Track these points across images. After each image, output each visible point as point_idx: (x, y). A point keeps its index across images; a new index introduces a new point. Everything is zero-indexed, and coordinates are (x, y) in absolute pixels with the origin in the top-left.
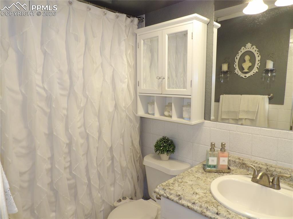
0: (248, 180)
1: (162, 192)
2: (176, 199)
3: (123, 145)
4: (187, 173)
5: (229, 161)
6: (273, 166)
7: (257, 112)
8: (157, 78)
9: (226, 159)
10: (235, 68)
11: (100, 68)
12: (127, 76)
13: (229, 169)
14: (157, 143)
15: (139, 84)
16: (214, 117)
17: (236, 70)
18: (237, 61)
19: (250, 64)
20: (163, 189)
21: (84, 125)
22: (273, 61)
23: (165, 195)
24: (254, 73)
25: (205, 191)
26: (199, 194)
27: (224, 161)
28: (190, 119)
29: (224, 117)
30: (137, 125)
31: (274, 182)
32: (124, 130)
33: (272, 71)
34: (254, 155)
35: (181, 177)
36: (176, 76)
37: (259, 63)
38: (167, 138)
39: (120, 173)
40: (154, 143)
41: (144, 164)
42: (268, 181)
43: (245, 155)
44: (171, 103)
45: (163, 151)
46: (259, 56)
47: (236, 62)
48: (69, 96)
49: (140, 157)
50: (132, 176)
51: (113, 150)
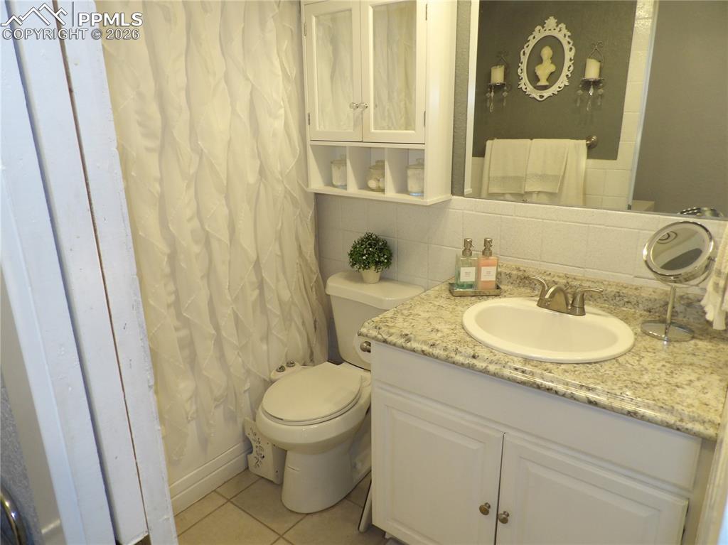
0: (532, 304)
1: (374, 333)
2: (401, 341)
3: (282, 257)
4: (419, 299)
5: (499, 274)
6: (577, 278)
7: (563, 177)
8: (350, 106)
9: (493, 270)
10: (519, 76)
11: (223, 84)
12: (282, 103)
13: (498, 288)
14: (355, 247)
15: (309, 120)
16: (471, 188)
17: (522, 82)
18: (524, 59)
19: (552, 68)
20: (376, 327)
21: (199, 213)
22: (600, 61)
23: (379, 336)
24: (560, 88)
25: (453, 326)
26: (442, 331)
27: (489, 273)
28: (422, 193)
29: (494, 190)
30: (310, 213)
31: (575, 302)
32: (282, 224)
33: (596, 83)
34: (545, 260)
35: (408, 307)
36: (390, 99)
37: (570, 66)
38: (374, 237)
39: (279, 313)
40: (349, 249)
41: (329, 291)
42: (564, 303)
43: (529, 261)
44: (383, 162)
45: (369, 263)
46: (571, 49)
47: (522, 63)
48: (161, 151)
49: (317, 281)
50: (303, 319)
51: (262, 266)
